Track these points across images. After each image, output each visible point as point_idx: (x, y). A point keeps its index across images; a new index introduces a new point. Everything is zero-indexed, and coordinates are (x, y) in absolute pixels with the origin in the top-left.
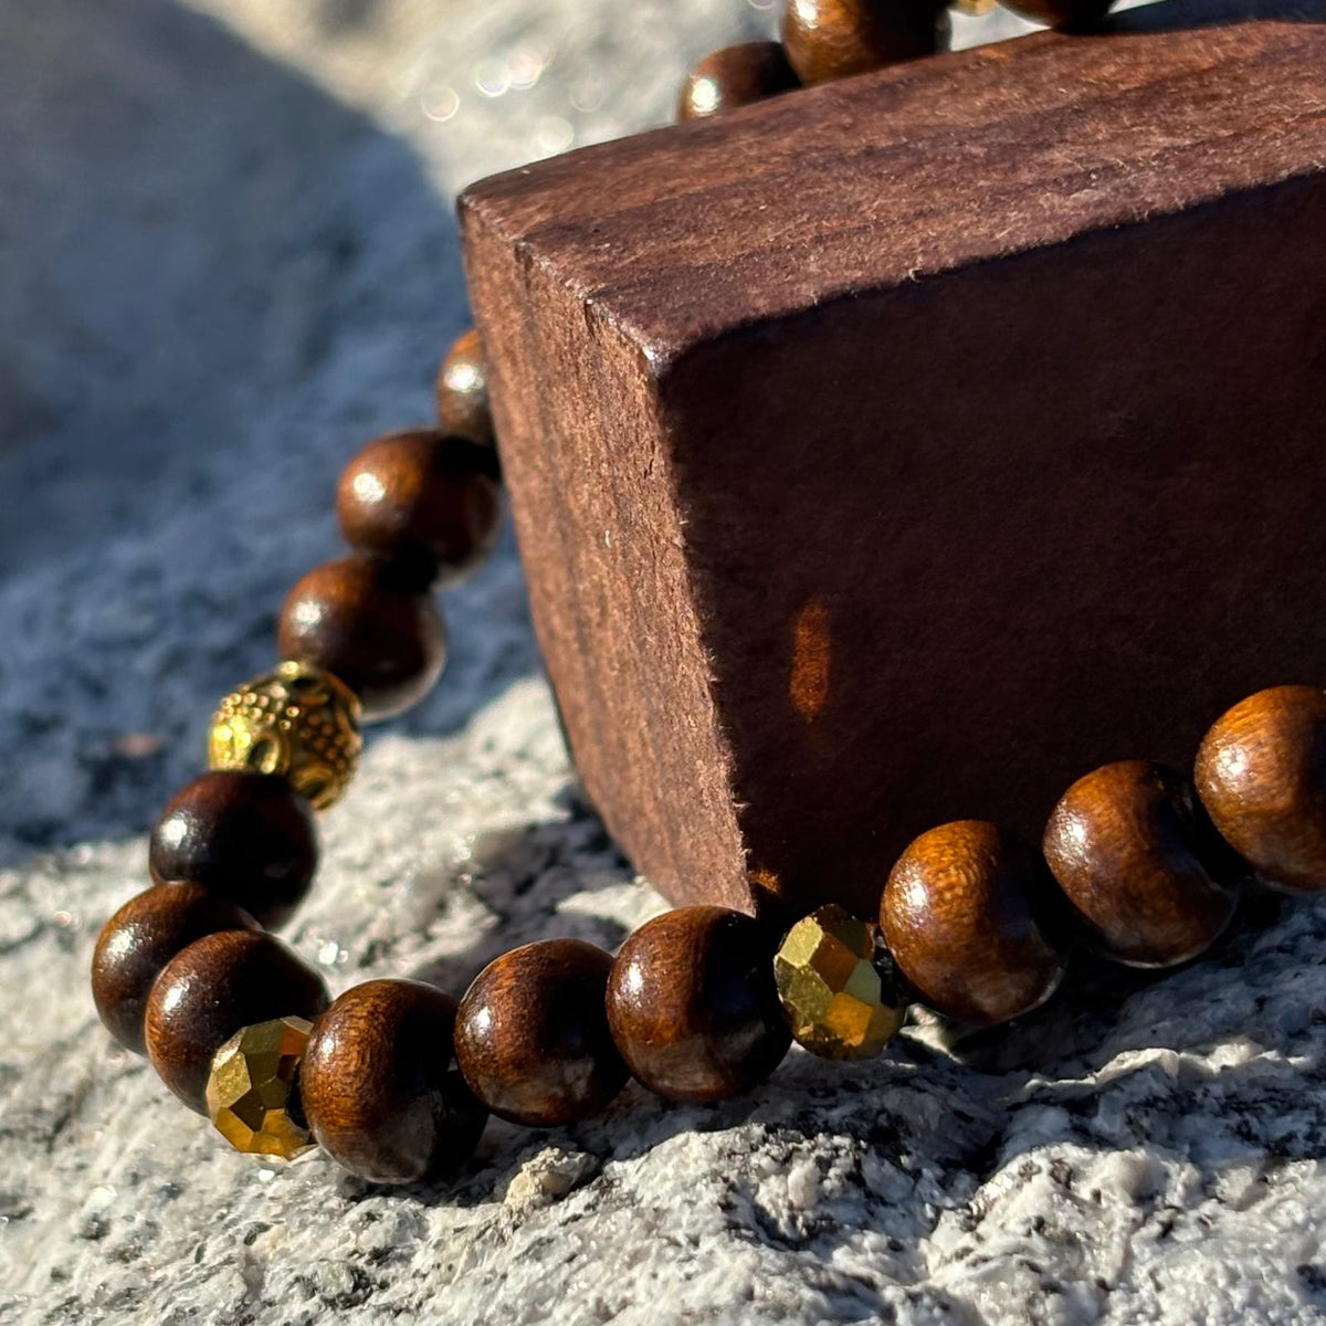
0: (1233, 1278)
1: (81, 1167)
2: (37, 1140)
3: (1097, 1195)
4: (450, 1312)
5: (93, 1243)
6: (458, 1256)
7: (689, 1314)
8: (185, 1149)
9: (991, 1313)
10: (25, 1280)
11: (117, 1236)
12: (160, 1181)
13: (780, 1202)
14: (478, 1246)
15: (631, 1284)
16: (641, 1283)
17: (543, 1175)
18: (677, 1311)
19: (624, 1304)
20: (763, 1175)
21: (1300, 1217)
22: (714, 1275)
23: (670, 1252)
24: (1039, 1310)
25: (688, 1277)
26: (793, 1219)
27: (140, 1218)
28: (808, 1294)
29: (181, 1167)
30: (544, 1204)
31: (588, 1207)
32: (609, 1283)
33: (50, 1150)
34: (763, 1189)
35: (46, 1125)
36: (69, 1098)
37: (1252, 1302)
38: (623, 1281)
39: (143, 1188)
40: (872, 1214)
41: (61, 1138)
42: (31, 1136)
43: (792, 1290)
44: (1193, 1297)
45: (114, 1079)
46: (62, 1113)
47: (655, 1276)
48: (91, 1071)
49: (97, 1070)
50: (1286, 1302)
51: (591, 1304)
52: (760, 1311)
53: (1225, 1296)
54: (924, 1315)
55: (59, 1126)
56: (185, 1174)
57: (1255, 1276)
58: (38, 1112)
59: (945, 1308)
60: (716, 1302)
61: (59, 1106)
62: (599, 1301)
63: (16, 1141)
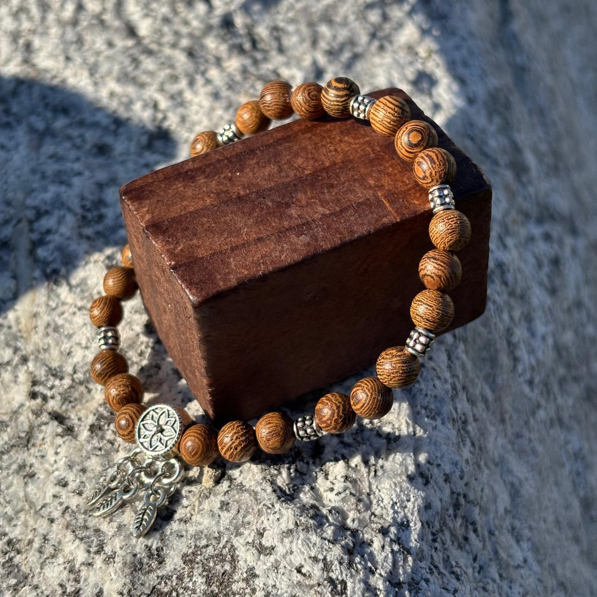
0: (395, 484)
1: (43, 457)
2: (24, 447)
3: (356, 466)
4: (204, 524)
5: (65, 488)
6: (195, 502)
7: (283, 532)
8: (82, 456)
9: (347, 510)
10: (44, 497)
11: (72, 486)
12: (79, 468)
13: (284, 484)
14: (201, 499)
15: (263, 522)
16: (265, 522)
17: (213, 478)
18: (281, 532)
19: (264, 529)
20: (276, 476)
21: (401, 459)
22: (285, 518)
23: (269, 511)
24: (359, 508)
25: (278, 519)
26: (289, 489)
27: (78, 481)
28: (311, 521)
29: (82, 462)
30: (215, 486)
31: (229, 487)
32: (257, 522)
33: (28, 449)
34: (278, 481)
35: (25, 442)
36: (28, 432)
37: (401, 491)
38: (260, 521)
39: (74, 470)
40: (303, 479)
41: (30, 445)
42: (21, 446)
43: (307, 521)
44: (389, 493)
45: (39, 426)
46: (27, 437)
47: (269, 520)
48: (29, 422)
49: (31, 421)
50: (408, 488)
51: (255, 530)
52: (303, 530)
53: (395, 491)
54: (335, 517)
55: (28, 441)
56: (84, 464)
57: (400, 483)
58: (19, 437)
59: (338, 513)
60: (290, 528)
61: (26, 435)
62: (257, 529)
63: (17, 448)
